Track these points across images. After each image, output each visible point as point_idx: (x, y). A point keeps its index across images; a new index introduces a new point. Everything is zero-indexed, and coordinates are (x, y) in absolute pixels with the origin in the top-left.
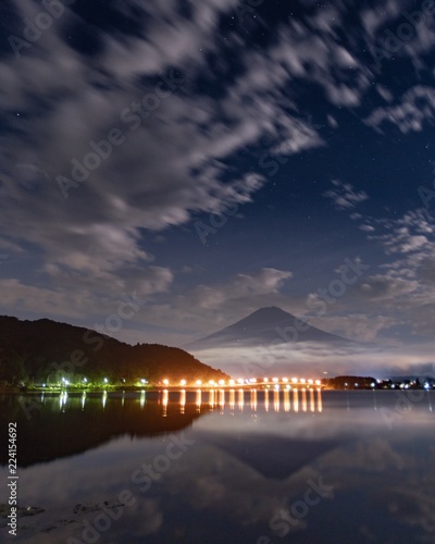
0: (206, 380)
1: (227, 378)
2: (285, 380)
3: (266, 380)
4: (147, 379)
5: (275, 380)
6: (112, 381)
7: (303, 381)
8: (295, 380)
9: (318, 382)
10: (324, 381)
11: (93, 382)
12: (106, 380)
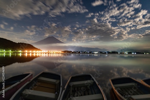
0: (36, 51)
1: (41, 50)
2: (54, 51)
3: (50, 51)
4: (21, 50)
5: (52, 51)
6: (12, 51)
7: (58, 52)
8: (56, 51)
9: (61, 52)
10: (62, 51)
11: (7, 51)
12: (10, 51)
